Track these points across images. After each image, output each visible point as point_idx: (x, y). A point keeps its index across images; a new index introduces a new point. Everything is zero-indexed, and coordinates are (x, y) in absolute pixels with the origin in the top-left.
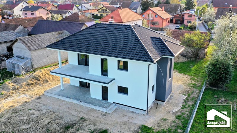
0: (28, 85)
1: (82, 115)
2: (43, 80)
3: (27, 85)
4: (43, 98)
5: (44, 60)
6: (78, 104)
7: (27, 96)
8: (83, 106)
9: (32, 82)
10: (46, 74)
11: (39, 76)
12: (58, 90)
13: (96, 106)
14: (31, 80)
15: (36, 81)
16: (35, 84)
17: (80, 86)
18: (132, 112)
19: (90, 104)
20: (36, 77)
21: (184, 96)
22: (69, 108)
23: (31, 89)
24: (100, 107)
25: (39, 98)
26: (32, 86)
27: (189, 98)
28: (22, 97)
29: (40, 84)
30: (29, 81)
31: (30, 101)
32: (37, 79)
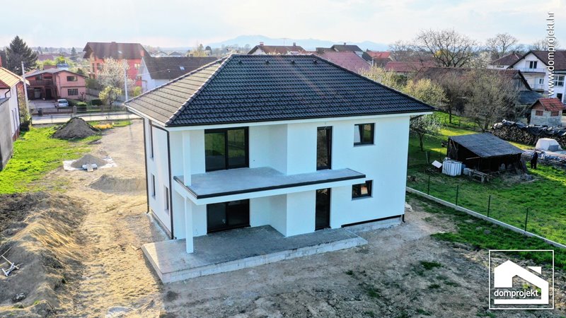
1: (334, 270)
7: (124, 310)
8: (300, 258)
10: (47, 244)
17: (208, 233)
19: (319, 245)
32: (55, 265)
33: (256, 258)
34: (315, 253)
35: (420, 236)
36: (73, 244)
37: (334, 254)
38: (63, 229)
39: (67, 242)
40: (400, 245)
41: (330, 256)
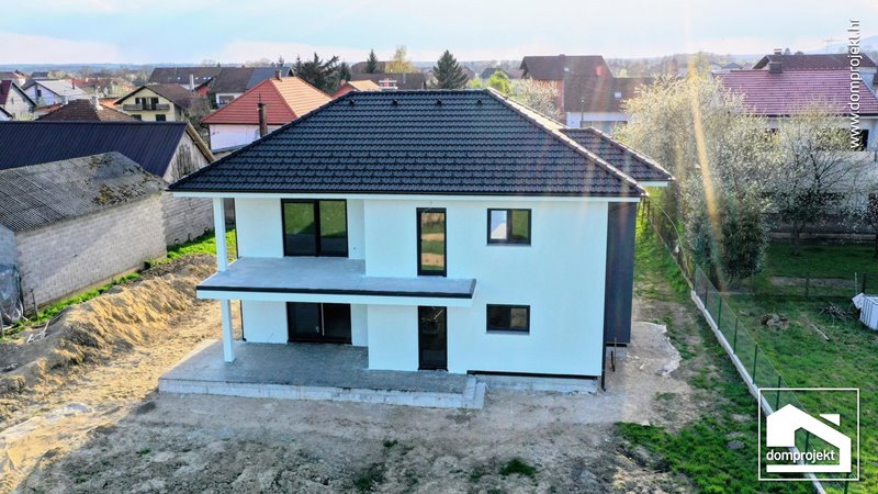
0: (57, 366)
1: (376, 433)
2: (110, 343)
3: (55, 367)
4: (163, 405)
5: (63, 271)
6: (335, 399)
7: (83, 409)
8: (357, 403)
9: (74, 356)
10: (111, 317)
11: (90, 327)
12: (216, 365)
13: (417, 394)
14: (65, 347)
15: (85, 349)
16: (86, 359)
17: (289, 341)
18: (549, 393)
19: (389, 390)
20: (79, 333)
21: (655, 324)
22: (307, 420)
23: (79, 381)
24: (433, 394)
25: (148, 407)
26: (76, 372)
27: (676, 329)
28: (66, 415)
29: (105, 361)
30: (57, 351)
31: (116, 423)
32: (86, 341)
33: (286, 387)
34: (382, 401)
35: (597, 421)
36: (162, 323)
37: (412, 410)
38: (163, 304)
39: (153, 320)
40: (535, 424)
41: (401, 411)
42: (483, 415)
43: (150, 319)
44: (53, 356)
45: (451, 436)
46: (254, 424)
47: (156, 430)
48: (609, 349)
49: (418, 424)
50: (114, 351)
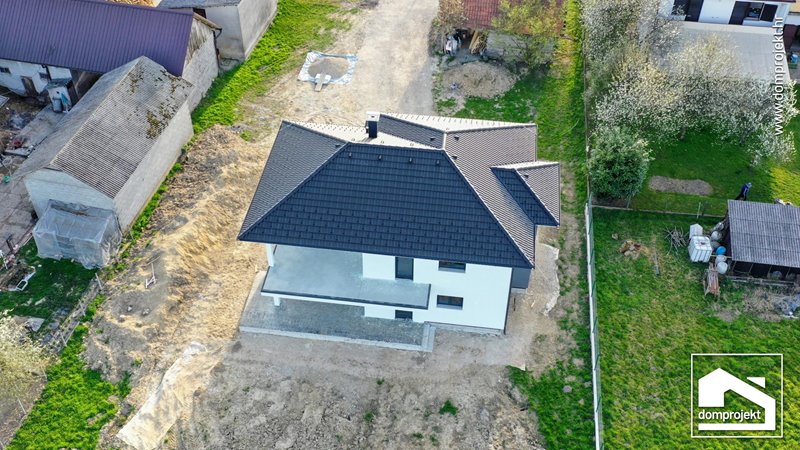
0: (173, 308)
2: (195, 277)
3: (171, 309)
4: (247, 345)
5: (138, 194)
7: (200, 348)
9: (178, 297)
10: (189, 254)
11: (181, 271)
12: (270, 310)
13: (395, 343)
14: (172, 293)
15: (183, 289)
16: (185, 297)
18: (472, 334)
19: (379, 341)
20: (176, 279)
21: (551, 247)
22: (332, 360)
23: (185, 317)
25: (237, 346)
26: (183, 309)
27: (565, 256)
28: (192, 355)
29: (195, 294)
30: (169, 298)
31: (223, 362)
32: (182, 283)
35: (496, 363)
36: (219, 245)
37: (391, 351)
38: (216, 228)
39: (213, 244)
40: (461, 366)
41: (385, 354)
42: (433, 357)
43: (212, 243)
44: (167, 302)
45: (414, 376)
46: (302, 363)
47: (247, 367)
48: (514, 290)
49: (396, 364)
50: (199, 283)
